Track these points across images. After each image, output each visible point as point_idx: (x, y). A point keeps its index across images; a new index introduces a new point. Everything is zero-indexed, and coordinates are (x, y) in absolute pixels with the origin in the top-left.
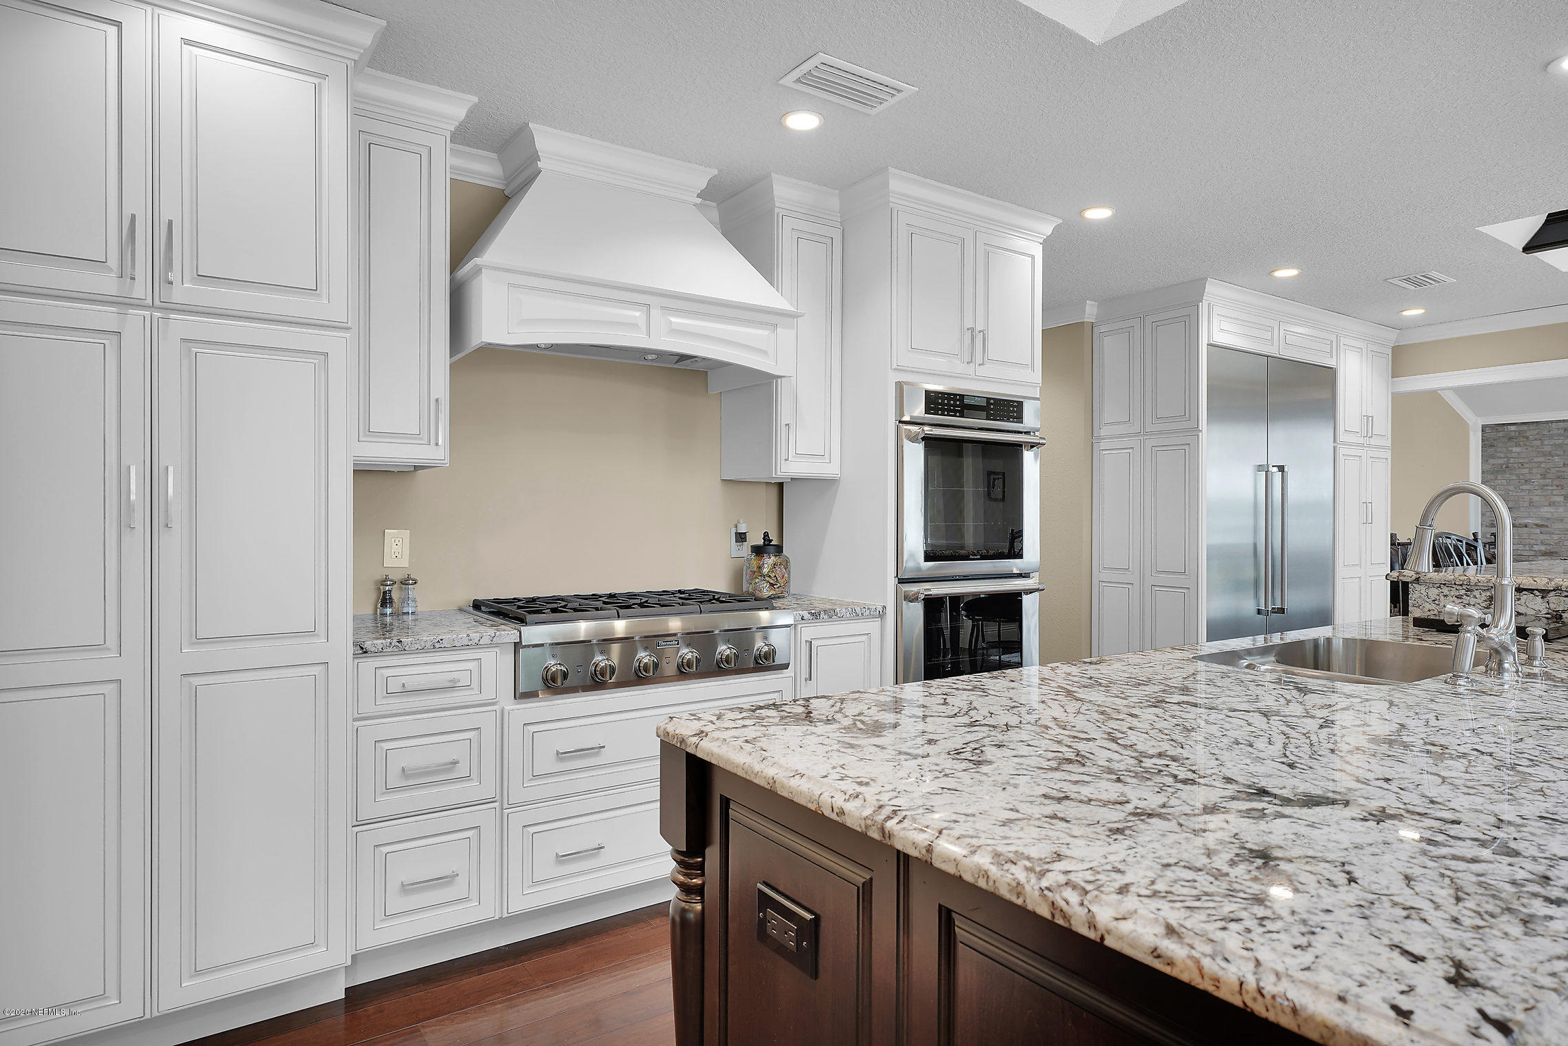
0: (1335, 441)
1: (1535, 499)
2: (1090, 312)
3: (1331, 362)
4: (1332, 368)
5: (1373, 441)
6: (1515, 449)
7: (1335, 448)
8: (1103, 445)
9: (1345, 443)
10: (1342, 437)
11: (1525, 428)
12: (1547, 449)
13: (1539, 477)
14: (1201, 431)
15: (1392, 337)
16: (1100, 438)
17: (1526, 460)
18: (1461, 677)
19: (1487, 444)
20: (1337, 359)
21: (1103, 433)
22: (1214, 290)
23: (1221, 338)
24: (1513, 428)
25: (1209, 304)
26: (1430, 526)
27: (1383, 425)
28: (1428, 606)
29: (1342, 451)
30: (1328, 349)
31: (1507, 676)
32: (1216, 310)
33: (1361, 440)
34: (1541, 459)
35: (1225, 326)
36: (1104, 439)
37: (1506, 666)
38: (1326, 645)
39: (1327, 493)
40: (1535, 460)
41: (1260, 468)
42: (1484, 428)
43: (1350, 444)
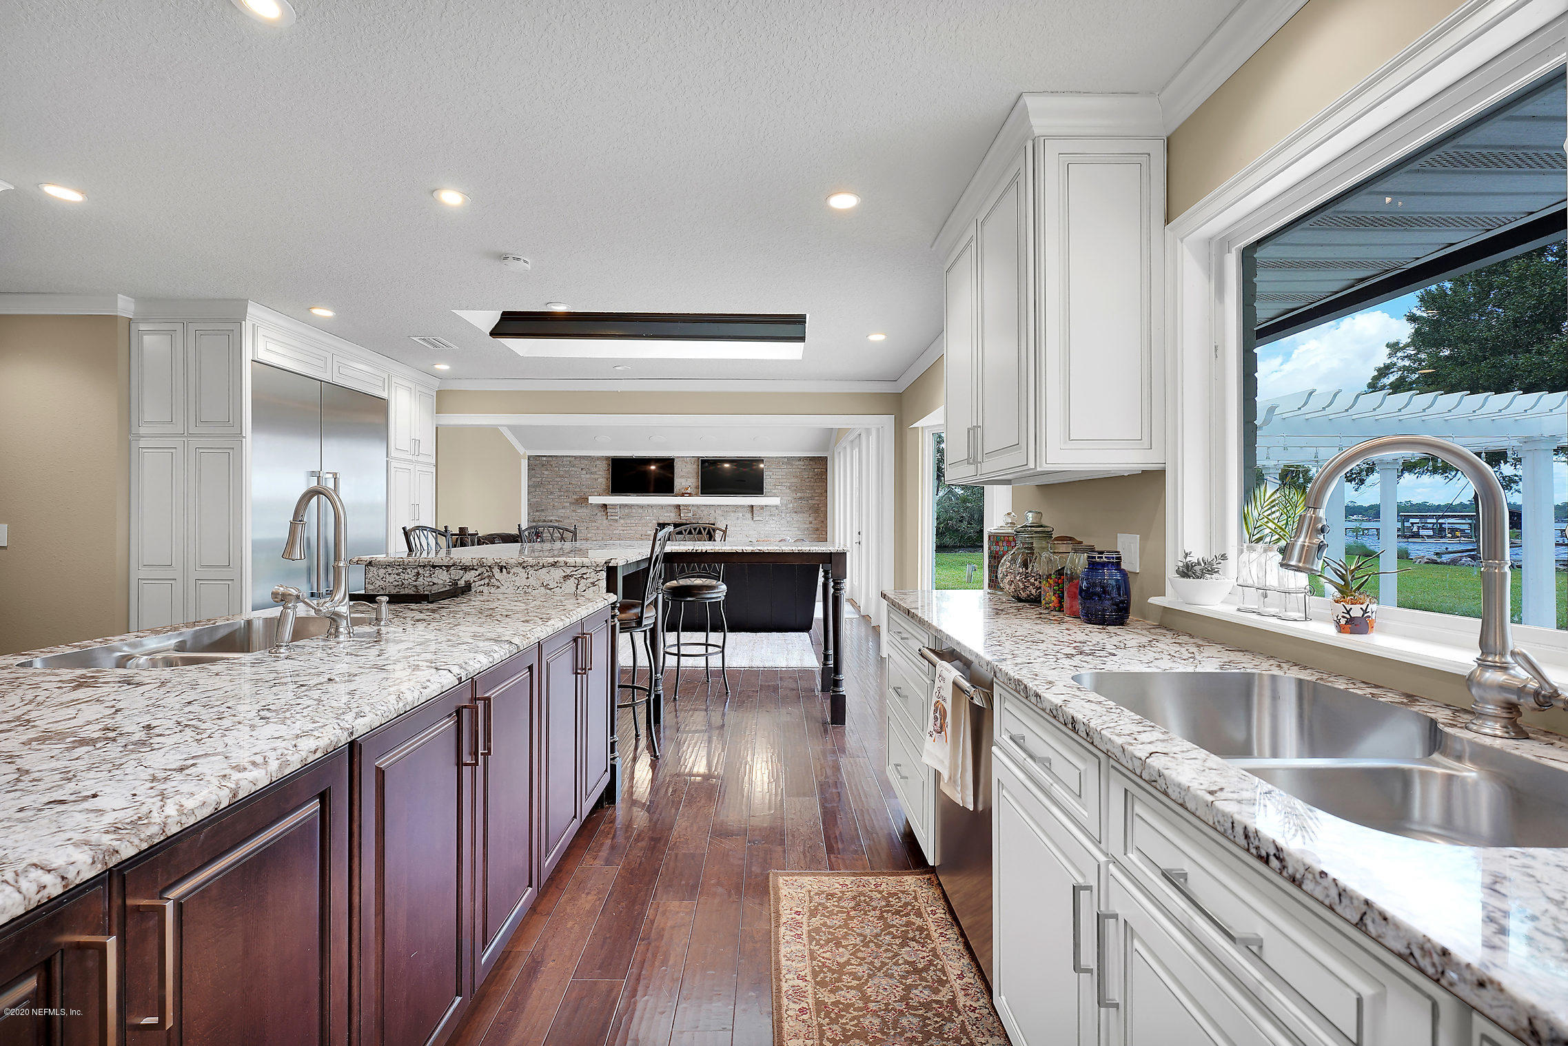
0: (387, 457)
1: (556, 504)
2: (125, 307)
3: (384, 395)
4: (385, 400)
5: (420, 458)
6: (545, 472)
7: (387, 461)
8: (142, 443)
9: (395, 458)
10: (393, 453)
11: (550, 459)
12: (562, 473)
13: (557, 490)
14: (245, 437)
15: (436, 384)
16: (140, 436)
17: (551, 480)
18: (282, 646)
19: (531, 468)
20: (389, 393)
21: (142, 431)
22: (254, 312)
23: (264, 356)
24: (545, 458)
25: (254, 325)
26: (300, 521)
27: (429, 447)
28: (378, 583)
29: (393, 464)
30: (381, 385)
31: (342, 638)
32: (261, 332)
33: (410, 457)
34: (559, 479)
35: (270, 346)
36: (143, 437)
37: (341, 630)
38: (246, 627)
39: (382, 498)
40: (556, 479)
41: (313, 474)
42: (529, 457)
43: (400, 459)
